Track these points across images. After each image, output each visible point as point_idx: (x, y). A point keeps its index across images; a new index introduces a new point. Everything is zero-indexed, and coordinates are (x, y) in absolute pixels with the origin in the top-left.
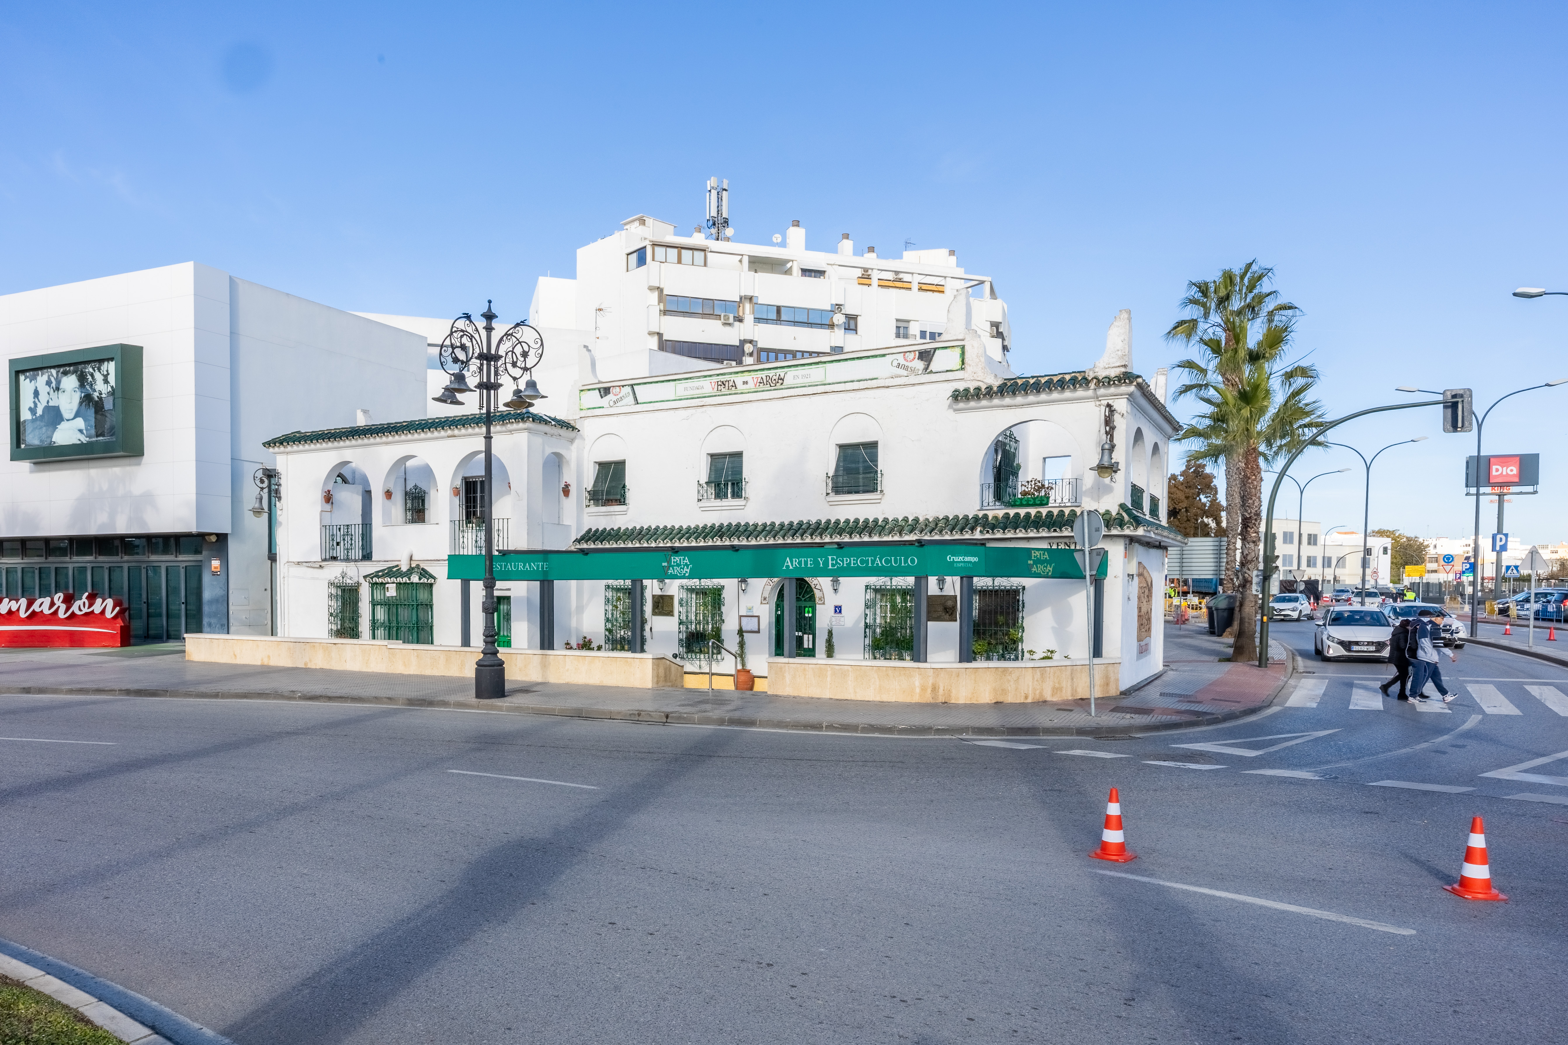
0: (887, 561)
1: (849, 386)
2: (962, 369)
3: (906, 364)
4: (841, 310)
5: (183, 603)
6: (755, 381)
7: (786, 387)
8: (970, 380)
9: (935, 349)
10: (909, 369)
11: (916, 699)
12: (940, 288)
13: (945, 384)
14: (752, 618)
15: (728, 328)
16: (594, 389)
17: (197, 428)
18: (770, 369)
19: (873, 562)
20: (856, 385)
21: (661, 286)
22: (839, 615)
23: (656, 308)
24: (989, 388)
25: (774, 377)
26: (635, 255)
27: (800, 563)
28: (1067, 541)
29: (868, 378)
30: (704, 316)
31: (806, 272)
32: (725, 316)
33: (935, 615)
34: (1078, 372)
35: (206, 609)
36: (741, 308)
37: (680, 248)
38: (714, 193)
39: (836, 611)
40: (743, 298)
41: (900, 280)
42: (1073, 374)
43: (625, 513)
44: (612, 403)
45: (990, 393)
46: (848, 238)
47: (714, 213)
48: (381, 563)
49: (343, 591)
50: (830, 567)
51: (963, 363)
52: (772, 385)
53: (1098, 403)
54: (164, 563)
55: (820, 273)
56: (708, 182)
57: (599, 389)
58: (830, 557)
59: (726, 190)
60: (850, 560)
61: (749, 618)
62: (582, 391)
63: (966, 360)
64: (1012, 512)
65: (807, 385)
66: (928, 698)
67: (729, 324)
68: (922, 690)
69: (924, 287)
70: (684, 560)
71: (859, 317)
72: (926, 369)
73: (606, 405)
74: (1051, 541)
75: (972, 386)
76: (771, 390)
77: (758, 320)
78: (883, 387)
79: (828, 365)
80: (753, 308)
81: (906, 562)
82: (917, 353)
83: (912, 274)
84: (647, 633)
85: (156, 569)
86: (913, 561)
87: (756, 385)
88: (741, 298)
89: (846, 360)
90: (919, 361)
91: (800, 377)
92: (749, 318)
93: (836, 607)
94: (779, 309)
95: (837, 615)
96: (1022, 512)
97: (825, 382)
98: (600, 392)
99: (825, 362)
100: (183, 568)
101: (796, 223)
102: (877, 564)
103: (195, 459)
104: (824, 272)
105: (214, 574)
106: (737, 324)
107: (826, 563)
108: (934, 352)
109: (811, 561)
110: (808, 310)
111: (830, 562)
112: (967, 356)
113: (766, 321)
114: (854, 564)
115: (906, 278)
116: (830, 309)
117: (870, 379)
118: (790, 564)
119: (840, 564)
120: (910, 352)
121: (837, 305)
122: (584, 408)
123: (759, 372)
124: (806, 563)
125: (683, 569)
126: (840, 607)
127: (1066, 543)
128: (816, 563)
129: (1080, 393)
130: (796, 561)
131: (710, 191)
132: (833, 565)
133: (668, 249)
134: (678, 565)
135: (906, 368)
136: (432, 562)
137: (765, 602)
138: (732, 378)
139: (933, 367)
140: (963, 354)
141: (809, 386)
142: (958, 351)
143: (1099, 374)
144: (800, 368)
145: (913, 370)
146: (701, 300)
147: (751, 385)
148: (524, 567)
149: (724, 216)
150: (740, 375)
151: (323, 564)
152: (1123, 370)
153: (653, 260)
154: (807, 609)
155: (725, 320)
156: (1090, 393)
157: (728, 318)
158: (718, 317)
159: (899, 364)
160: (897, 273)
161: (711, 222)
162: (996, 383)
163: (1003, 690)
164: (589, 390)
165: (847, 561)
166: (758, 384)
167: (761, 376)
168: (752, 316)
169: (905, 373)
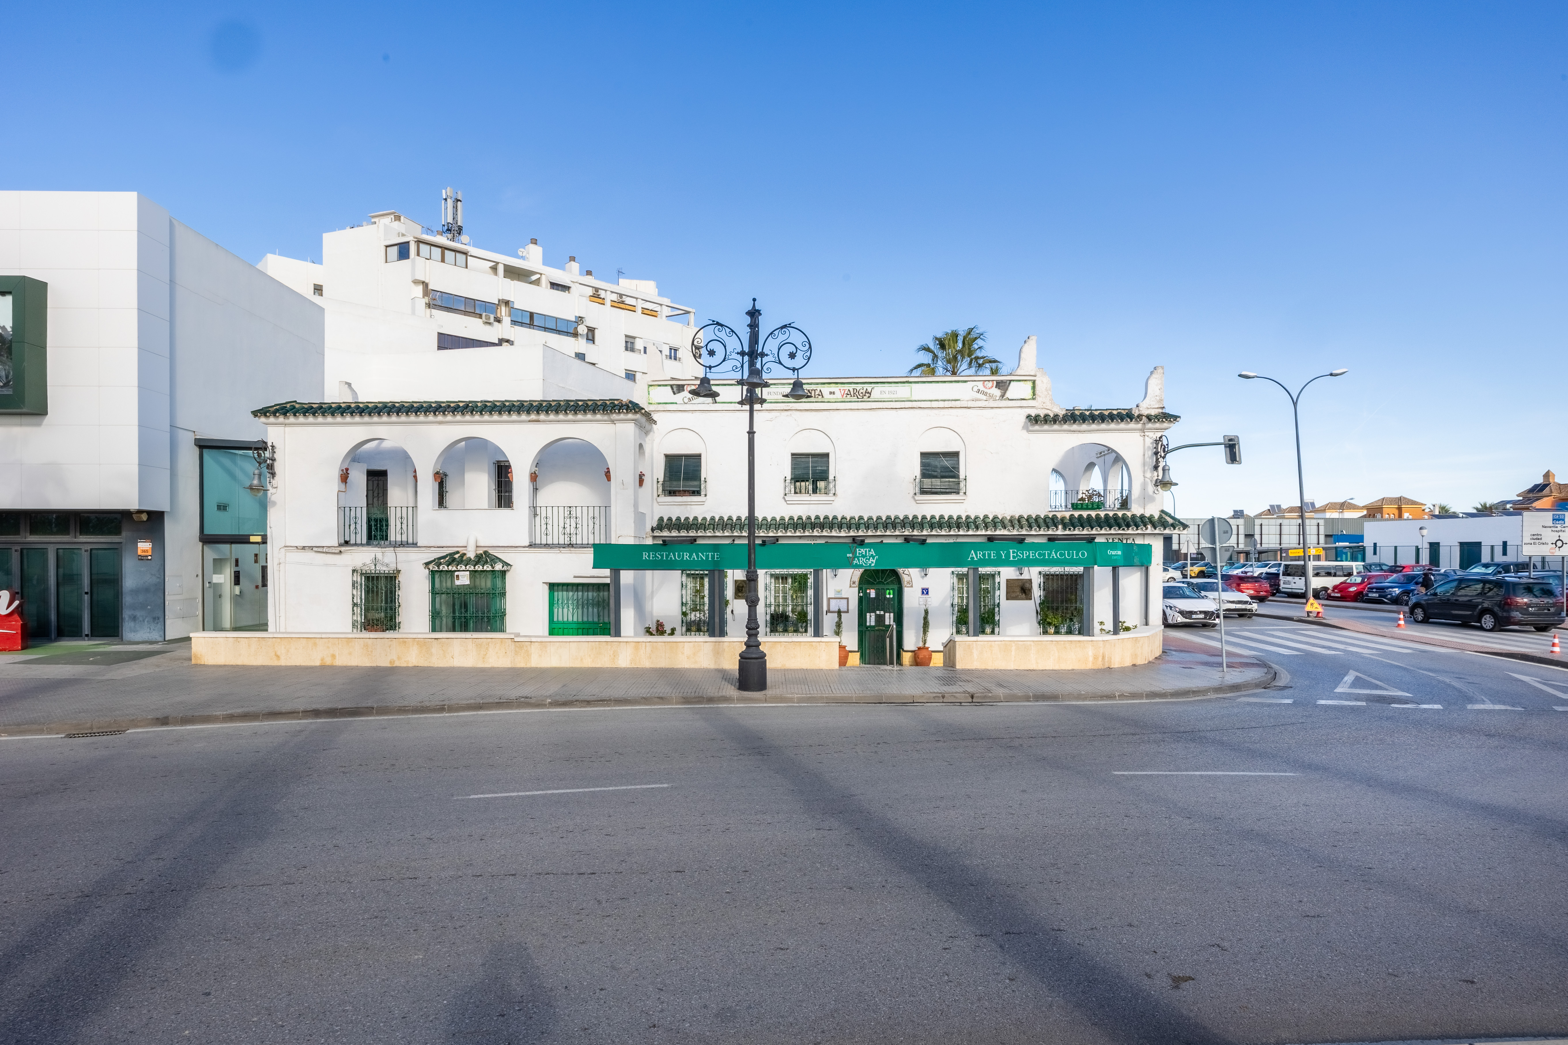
0: (1061, 555)
1: (935, 404)
2: (1033, 399)
3: (986, 390)
4: (583, 322)
5: (87, 593)
6: (843, 392)
7: (873, 400)
8: (1040, 408)
9: (1011, 381)
10: (988, 395)
11: (1089, 666)
12: (654, 313)
13: (1019, 409)
14: (841, 600)
15: (488, 327)
16: (666, 385)
17: (141, 387)
18: (857, 383)
19: (1049, 555)
20: (941, 404)
21: (427, 281)
22: (926, 596)
23: (422, 302)
24: (1056, 416)
25: (861, 391)
26: (395, 249)
27: (984, 555)
28: (1120, 537)
29: (951, 399)
30: (466, 313)
31: (554, 285)
32: (486, 315)
33: (1014, 595)
34: (1123, 409)
35: (127, 600)
36: (499, 310)
37: (444, 248)
38: (450, 202)
39: (923, 593)
40: (501, 301)
41: (623, 302)
42: (1119, 411)
43: (702, 503)
44: (686, 400)
45: (1055, 419)
46: (574, 261)
47: (450, 220)
48: (432, 549)
49: (368, 578)
50: (1011, 559)
51: (1034, 394)
52: (859, 397)
53: (1143, 434)
54: (52, 545)
55: (565, 288)
56: (444, 191)
57: (672, 386)
58: (1011, 551)
59: (461, 201)
60: (1029, 553)
61: (838, 600)
62: (651, 385)
63: (1037, 392)
64: (1076, 514)
65: (894, 400)
66: (1099, 665)
67: (490, 324)
68: (1095, 658)
69: (646, 312)
70: (869, 551)
71: (596, 330)
72: (1003, 396)
73: (680, 401)
74: (1108, 537)
75: (1042, 413)
76: (858, 402)
77: (514, 322)
78: (966, 407)
79: (913, 385)
80: (510, 311)
81: (1077, 555)
82: (995, 382)
83: (637, 298)
84: (729, 615)
85: (43, 552)
86: (1083, 554)
87: (843, 396)
88: (499, 301)
89: (938, 382)
90: (997, 389)
91: (887, 393)
92: (506, 320)
93: (923, 589)
94: (532, 315)
95: (924, 596)
96: (1085, 514)
97: (911, 399)
98: (672, 389)
99: (911, 382)
100: (86, 551)
101: (534, 242)
102: (1053, 557)
103: (137, 423)
104: (569, 288)
105: (142, 559)
106: (496, 324)
107: (1008, 555)
108: (1010, 383)
109: (994, 553)
110: (557, 318)
111: (1011, 555)
112: (1038, 388)
113: (522, 324)
114: (1033, 556)
115: (629, 301)
116: (574, 320)
117: (952, 400)
118: (974, 556)
119: (1020, 557)
120: (989, 381)
121: (580, 317)
122: (653, 402)
123: (846, 385)
124: (989, 555)
125: (869, 559)
126: (927, 589)
127: (1119, 539)
128: (1000, 556)
129: (1132, 425)
130: (980, 553)
131: (446, 199)
132: (1014, 557)
133: (432, 248)
134: (863, 556)
135: (985, 394)
136: (506, 549)
137: (854, 586)
138: (819, 387)
139: (1009, 394)
140: (1034, 388)
141: (896, 401)
142: (1030, 384)
143: (1143, 412)
144: (886, 385)
145: (991, 396)
146: (464, 299)
147: (838, 396)
148: (690, 557)
149: (459, 224)
150: (826, 385)
151: (343, 549)
152: (1161, 411)
153: (418, 255)
154: (888, 591)
155: (486, 319)
156: (1139, 426)
157: (489, 318)
158: (480, 316)
159: (979, 390)
160: (621, 295)
161: (446, 227)
162: (1062, 413)
163: (1135, 655)
164: (660, 385)
165: (1026, 553)
166: (845, 395)
167: (848, 388)
168: (509, 319)
169: (984, 398)
